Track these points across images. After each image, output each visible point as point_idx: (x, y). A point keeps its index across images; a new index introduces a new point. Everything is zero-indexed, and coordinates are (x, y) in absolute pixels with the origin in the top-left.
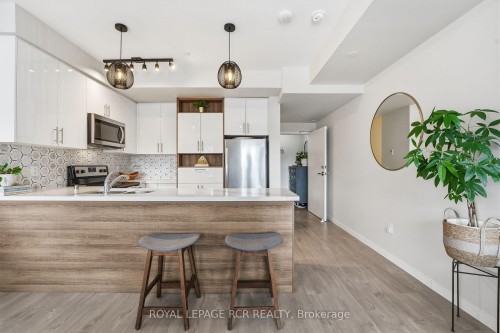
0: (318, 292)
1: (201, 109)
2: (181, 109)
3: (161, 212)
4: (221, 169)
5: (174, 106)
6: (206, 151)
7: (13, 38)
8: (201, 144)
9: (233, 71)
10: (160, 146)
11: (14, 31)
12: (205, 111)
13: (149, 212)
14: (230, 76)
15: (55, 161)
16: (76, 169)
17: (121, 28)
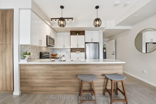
0: (131, 93)
1: (78, 34)
2: (71, 34)
3: (80, 67)
4: (84, 53)
5: (69, 33)
6: (79, 47)
7: (30, 10)
8: (78, 45)
9: (99, 21)
10: (64, 46)
11: (31, 8)
12: (79, 35)
13: (75, 67)
14: (97, 23)
15: (37, 50)
16: (42, 53)
17: (62, 7)
